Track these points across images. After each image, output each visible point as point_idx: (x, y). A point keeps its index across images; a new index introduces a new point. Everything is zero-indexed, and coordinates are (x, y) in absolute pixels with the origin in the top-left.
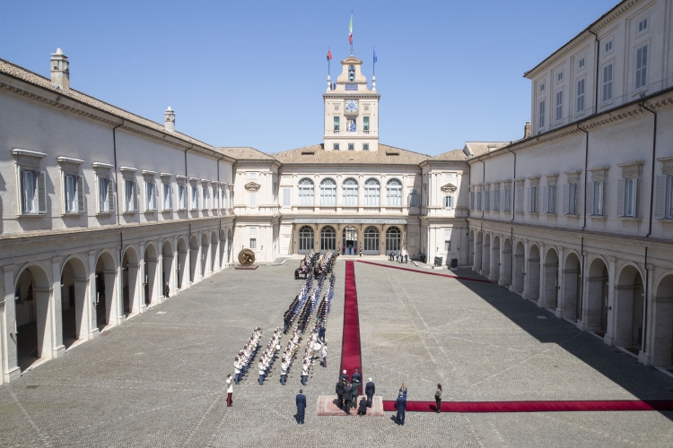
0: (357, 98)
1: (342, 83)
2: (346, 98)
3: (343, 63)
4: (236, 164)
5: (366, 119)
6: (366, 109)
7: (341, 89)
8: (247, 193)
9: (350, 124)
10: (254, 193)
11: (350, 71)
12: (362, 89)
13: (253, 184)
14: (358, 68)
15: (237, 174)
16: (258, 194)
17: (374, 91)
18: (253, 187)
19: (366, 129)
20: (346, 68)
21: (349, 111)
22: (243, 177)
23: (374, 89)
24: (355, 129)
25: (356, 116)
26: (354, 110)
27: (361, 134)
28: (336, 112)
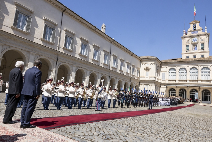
0: (197, 36)
1: (190, 31)
2: (192, 37)
3: (190, 24)
4: (141, 61)
5: (202, 44)
6: (202, 40)
7: (189, 34)
8: (145, 72)
9: (194, 47)
10: (147, 72)
11: (194, 26)
12: (200, 32)
13: (147, 68)
14: (198, 25)
15: (142, 65)
16: (150, 72)
17: (206, 32)
18: (147, 69)
19: (202, 49)
20: (192, 26)
21: (194, 42)
22: (144, 66)
23: (206, 31)
24: (197, 49)
25: (197, 43)
26: (196, 42)
27: (200, 51)
28: (188, 43)
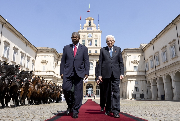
0: (92, 32)
1: (86, 27)
2: (88, 32)
3: (86, 20)
4: (37, 52)
5: (96, 41)
6: (96, 37)
7: (85, 29)
8: (42, 65)
9: (89, 43)
10: (45, 65)
11: (89, 23)
12: (94, 29)
13: (45, 61)
14: (92, 21)
15: (37, 57)
16: (46, 66)
17: (99, 30)
18: (44, 62)
19: (96, 45)
20: (87, 21)
21: (89, 38)
22: (40, 58)
23: (99, 29)
24: (91, 45)
25: (92, 39)
26: (91, 38)
27: (94, 47)
28: (84, 38)
